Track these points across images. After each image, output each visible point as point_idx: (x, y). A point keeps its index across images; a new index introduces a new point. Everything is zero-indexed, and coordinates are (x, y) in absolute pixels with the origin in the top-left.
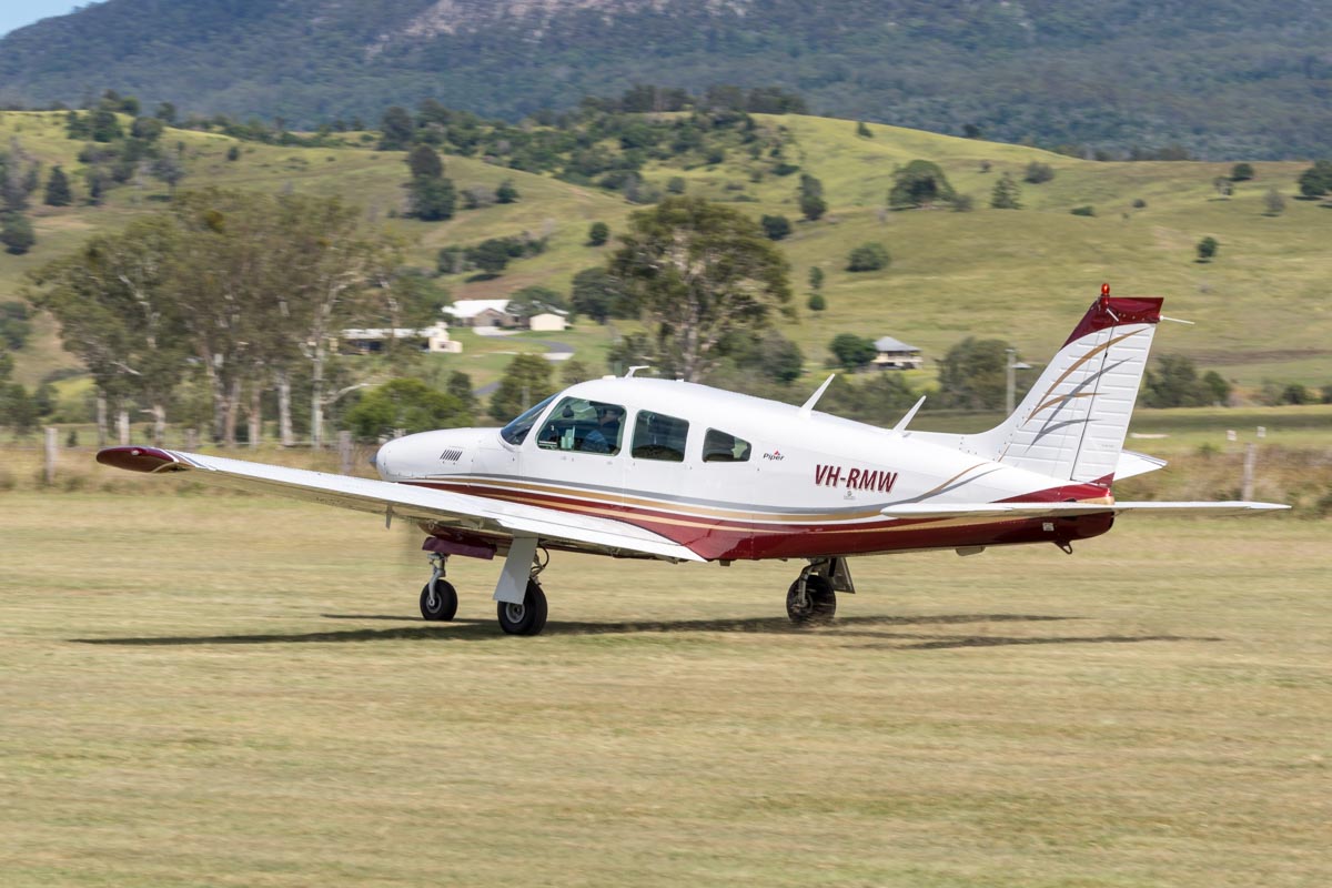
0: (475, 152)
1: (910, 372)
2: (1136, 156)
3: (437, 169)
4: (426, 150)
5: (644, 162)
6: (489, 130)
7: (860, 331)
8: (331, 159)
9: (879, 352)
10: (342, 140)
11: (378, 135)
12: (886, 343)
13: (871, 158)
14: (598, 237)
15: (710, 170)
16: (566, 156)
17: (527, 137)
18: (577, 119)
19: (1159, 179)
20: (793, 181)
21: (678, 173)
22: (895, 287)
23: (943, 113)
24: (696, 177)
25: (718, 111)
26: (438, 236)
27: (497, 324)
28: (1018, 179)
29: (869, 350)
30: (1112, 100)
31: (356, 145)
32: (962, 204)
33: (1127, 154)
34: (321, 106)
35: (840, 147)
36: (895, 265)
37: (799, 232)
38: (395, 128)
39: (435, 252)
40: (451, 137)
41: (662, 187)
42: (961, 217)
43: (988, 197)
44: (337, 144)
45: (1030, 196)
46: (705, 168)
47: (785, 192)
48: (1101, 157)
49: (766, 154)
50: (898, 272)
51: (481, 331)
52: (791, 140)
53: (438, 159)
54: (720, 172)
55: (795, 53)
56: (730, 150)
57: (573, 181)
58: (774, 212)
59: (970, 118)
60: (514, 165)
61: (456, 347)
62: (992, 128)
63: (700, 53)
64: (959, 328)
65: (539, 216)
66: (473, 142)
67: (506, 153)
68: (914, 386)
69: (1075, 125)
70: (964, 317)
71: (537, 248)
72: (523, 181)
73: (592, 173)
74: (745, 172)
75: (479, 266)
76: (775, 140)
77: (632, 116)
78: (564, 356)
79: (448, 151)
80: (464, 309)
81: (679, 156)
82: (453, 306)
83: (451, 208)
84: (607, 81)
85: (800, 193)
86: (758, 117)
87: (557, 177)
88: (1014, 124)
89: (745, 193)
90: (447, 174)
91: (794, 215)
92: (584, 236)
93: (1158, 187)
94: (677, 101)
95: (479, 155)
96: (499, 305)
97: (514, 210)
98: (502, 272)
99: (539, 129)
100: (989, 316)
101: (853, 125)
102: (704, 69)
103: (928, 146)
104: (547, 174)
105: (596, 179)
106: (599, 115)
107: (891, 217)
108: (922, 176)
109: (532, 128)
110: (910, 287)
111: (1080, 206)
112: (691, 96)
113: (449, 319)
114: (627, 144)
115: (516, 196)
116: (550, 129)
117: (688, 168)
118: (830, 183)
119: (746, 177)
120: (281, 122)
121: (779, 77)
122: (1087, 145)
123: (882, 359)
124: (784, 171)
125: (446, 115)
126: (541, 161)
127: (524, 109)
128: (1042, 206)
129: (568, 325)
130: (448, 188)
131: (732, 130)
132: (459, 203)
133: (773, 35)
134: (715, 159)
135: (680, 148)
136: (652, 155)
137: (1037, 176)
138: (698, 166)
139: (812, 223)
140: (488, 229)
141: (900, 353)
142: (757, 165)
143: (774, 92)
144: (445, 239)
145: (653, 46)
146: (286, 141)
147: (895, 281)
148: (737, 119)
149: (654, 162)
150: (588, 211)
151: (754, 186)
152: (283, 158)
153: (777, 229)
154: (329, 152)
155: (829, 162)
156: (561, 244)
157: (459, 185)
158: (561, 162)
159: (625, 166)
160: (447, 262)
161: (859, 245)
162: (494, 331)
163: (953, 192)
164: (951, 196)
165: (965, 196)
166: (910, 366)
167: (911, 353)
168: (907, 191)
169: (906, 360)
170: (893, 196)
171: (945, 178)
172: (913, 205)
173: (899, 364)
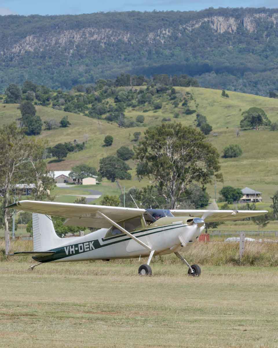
0: (48, 104)
1: (258, 203)
4: (28, 103)
5: (126, 109)
9: (244, 195)
12: (246, 190)
13: (228, 107)
15: (155, 112)
16: (90, 106)
17: (72, 98)
18: (95, 89)
20: (193, 117)
21: (141, 113)
24: (149, 116)
25: (158, 86)
29: (239, 193)
32: (274, 128)
35: (214, 101)
36: (244, 155)
42: (274, 133)
46: (153, 111)
49: (180, 105)
50: (246, 158)
52: (192, 99)
54: (159, 113)
56: (164, 103)
60: (66, 110)
66: (48, 100)
73: (101, 114)
74: (171, 113)
76: (184, 99)
85: (196, 123)
86: (177, 88)
90: (37, 114)
92: (102, 142)
97: (68, 130)
99: (78, 94)
101: (220, 92)
104: (81, 114)
105: (104, 116)
106: (104, 88)
107: (242, 133)
108: (255, 114)
110: (252, 165)
114: (117, 100)
115: (70, 124)
116: (82, 94)
117: (145, 111)
119: (172, 115)
123: (245, 197)
124: (189, 112)
131: (165, 94)
134: (157, 107)
135: (141, 102)
141: (253, 195)
142: (176, 110)
143: (184, 77)
147: (245, 162)
148: (166, 89)
149: (130, 108)
151: (175, 119)
155: (209, 108)
157: (43, 119)
158: (87, 108)
159: (117, 110)
161: (228, 146)
163: (270, 122)
164: (268, 124)
165: (275, 124)
166: (257, 201)
167: (257, 195)
168: (249, 121)
169: (255, 198)
170: (242, 124)
171: (266, 116)
172: (251, 128)
173: (252, 200)
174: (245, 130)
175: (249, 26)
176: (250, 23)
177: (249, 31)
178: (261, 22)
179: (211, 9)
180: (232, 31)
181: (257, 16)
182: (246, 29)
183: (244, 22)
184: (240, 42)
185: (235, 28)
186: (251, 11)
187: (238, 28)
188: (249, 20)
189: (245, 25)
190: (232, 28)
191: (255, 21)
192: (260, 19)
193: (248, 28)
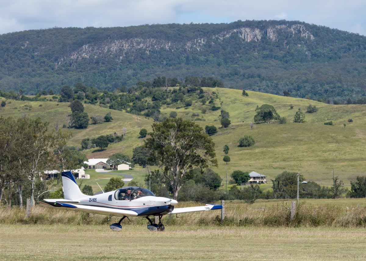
0: (96, 103)
1: (262, 185)
2: (349, 102)
3: (82, 110)
4: (78, 102)
5: (161, 106)
6: (102, 94)
7: (243, 169)
8: (41, 106)
9: (251, 178)
10: (45, 98)
11: (59, 97)
12: (253, 174)
13: (248, 104)
14: (143, 134)
15: (186, 109)
16: (131, 104)
17: (116, 97)
18: (136, 90)
19: (358, 111)
20: (218, 112)
21: (174, 110)
22: (257, 153)
23: (276, 87)
24: (181, 112)
25: (189, 87)
26: (81, 135)
27: (104, 168)
28: (304, 112)
29: (246, 176)
30: (340, 82)
31: (51, 100)
32: (282, 121)
33: (345, 102)
34: (38, 86)
35: (236, 99)
36: (256, 144)
37: (220, 132)
38: (66, 94)
39: (81, 141)
40: (87, 97)
41: (168, 116)
42: (282, 126)
43: (293, 119)
44: (43, 100)
45: (308, 118)
46: (184, 108)
47: (215, 117)
48: (335, 103)
49: (207, 102)
50: (258, 147)
51: (97, 170)
52: (217, 97)
53: (82, 106)
54: (190, 109)
55: (219, 65)
56: (194, 101)
57: (133, 113)
58: (210, 125)
59: (286, 89)
60: (111, 107)
61: (88, 177)
62: (294, 93)
63: (183, 65)
64: (280, 168)
65: (120, 127)
66: (96, 99)
67: (108, 103)
68: (263, 190)
69: (326, 91)
70: (283, 164)
71: (120, 139)
72: (114, 114)
73: (141, 110)
74: (200, 109)
75: (97, 146)
76: (211, 97)
77: (156, 88)
78: (130, 180)
79: (86, 102)
80: (92, 162)
81: (175, 104)
82: (88, 161)
83: (87, 124)
84: (148, 75)
85: (221, 118)
86: (204, 89)
87: (127, 112)
88: (302, 91)
89: (200, 118)
90: (85, 111)
91: (218, 125)
92: (138, 134)
93: (357, 114)
94: (174, 83)
95: (98, 103)
96: (105, 160)
97: (111, 124)
98: (106, 148)
99: (121, 94)
100: (292, 163)
101: (241, 91)
102: (184, 71)
103: (270, 99)
104: (124, 111)
105: (143, 113)
106: (144, 88)
107: (255, 126)
108: (267, 110)
109: (118, 93)
110: (262, 153)
111: (328, 121)
112: (179, 80)
113: (86, 166)
114: (154, 99)
115: (112, 119)
116: (125, 93)
117: (177, 108)
118: (232, 114)
119: (200, 111)
120: (22, 92)
121: (213, 74)
122: (331, 99)
123: (252, 180)
124: (214, 109)
125: (85, 88)
126: (122, 106)
127: (116, 86)
128: (313, 122)
129: (130, 168)
130: (85, 116)
131: (194, 94)
132: (90, 122)
133: (211, 57)
134: (188, 105)
135: (175, 101)
136: (164, 103)
137: (311, 110)
138: (182, 107)
139: (225, 129)
140: (101, 132)
141: (258, 178)
142: (204, 106)
143: (211, 79)
144: (85, 136)
145: (165, 62)
146: (23, 99)
147: (257, 150)
148: (196, 90)
149: (165, 106)
150: (139, 125)
151: (203, 115)
152: (23, 105)
153: (211, 131)
154: (39, 103)
155: (231, 105)
156: (129, 137)
157: (90, 115)
158: (129, 106)
159: (154, 108)
160: (85, 144)
161: (243, 137)
162: (103, 170)
163: (279, 116)
164: (278, 118)
165: (283, 118)
166: (262, 182)
167: (262, 177)
168: (261, 116)
169: (261, 180)
170: (256, 118)
171: (276, 111)
172: (264, 122)
173: (258, 182)
174: (258, 123)
175: (272, 35)
176: (273, 33)
177: (272, 40)
178: (282, 32)
179: (240, 21)
180: (258, 40)
181: (279, 27)
182: (269, 38)
183: (267, 32)
184: (264, 49)
185: (259, 38)
186: (274, 23)
187: (262, 38)
188: (272, 31)
189: (268, 35)
190: (257, 38)
191: (277, 31)
192: (281, 30)
193: (271, 37)
